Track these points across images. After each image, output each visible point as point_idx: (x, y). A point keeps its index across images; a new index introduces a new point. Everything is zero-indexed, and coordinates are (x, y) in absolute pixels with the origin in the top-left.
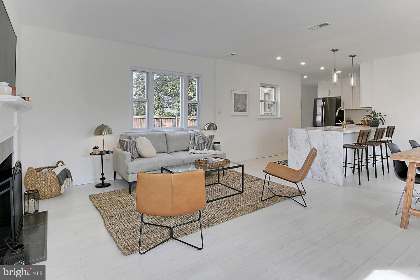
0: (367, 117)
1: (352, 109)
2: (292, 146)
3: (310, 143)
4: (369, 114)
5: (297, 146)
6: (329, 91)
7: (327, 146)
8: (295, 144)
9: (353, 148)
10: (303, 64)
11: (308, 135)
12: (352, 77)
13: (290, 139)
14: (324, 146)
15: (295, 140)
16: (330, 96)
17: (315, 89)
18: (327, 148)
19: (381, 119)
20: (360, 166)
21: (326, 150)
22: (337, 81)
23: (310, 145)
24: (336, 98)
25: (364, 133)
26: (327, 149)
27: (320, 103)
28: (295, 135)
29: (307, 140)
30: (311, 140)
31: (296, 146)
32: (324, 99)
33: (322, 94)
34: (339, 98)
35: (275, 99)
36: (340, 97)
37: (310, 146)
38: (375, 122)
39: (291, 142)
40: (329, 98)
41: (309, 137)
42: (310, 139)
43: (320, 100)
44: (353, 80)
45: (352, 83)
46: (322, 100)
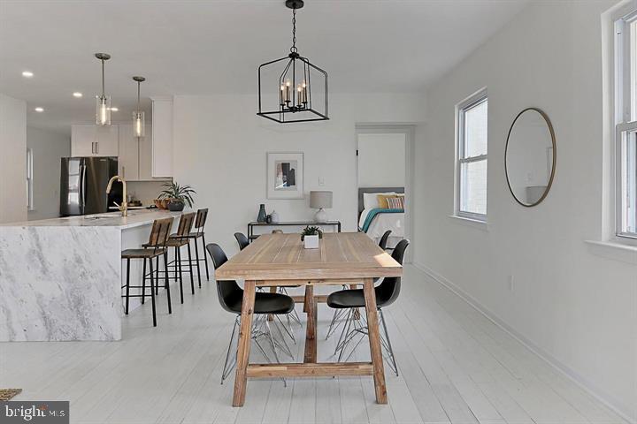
0: (164, 194)
1: (137, 180)
3: (40, 260)
4: (168, 189)
6: (95, 145)
7: (84, 261)
9: (141, 257)
11: (37, 238)
12: (139, 120)
14: (79, 261)
16: (97, 156)
17: (68, 139)
18: (85, 264)
19: (187, 198)
21: (82, 270)
22: (107, 121)
23: (43, 262)
24: (108, 158)
25: (162, 224)
26: (85, 266)
27: (74, 168)
29: (34, 250)
30: (43, 252)
32: (84, 161)
33: (81, 149)
34: (115, 159)
36: (117, 157)
37: (40, 265)
38: (178, 202)
40: (97, 160)
41: (38, 245)
42: (40, 248)
43: (75, 162)
44: (139, 123)
45: (139, 131)
46: (79, 162)
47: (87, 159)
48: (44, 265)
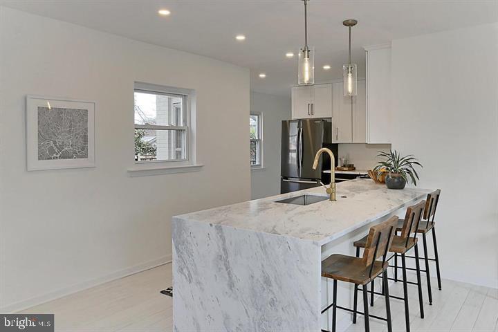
0: (381, 166)
2: (182, 269)
3: (227, 269)
4: (385, 159)
5: (196, 273)
6: (311, 106)
7: (274, 284)
8: (189, 266)
10: (240, 38)
11: (224, 241)
12: (350, 74)
13: (176, 248)
14: (267, 282)
15: (190, 255)
16: (313, 117)
17: (287, 102)
18: (275, 288)
19: (409, 172)
20: (369, 295)
21: (271, 296)
23: (229, 273)
24: (323, 120)
25: (380, 233)
26: (275, 291)
27: (294, 130)
28: (189, 239)
29: (221, 256)
30: (230, 259)
31: (192, 273)
32: (302, 122)
33: (299, 112)
34: (328, 121)
35: (185, 121)
36: (331, 118)
37: (227, 276)
38: (399, 178)
39: (180, 259)
40: (312, 121)
41: (224, 249)
42: (226, 254)
43: (294, 123)
44: (350, 80)
45: (350, 89)
46: (297, 124)
47: (304, 121)
48: (230, 278)
